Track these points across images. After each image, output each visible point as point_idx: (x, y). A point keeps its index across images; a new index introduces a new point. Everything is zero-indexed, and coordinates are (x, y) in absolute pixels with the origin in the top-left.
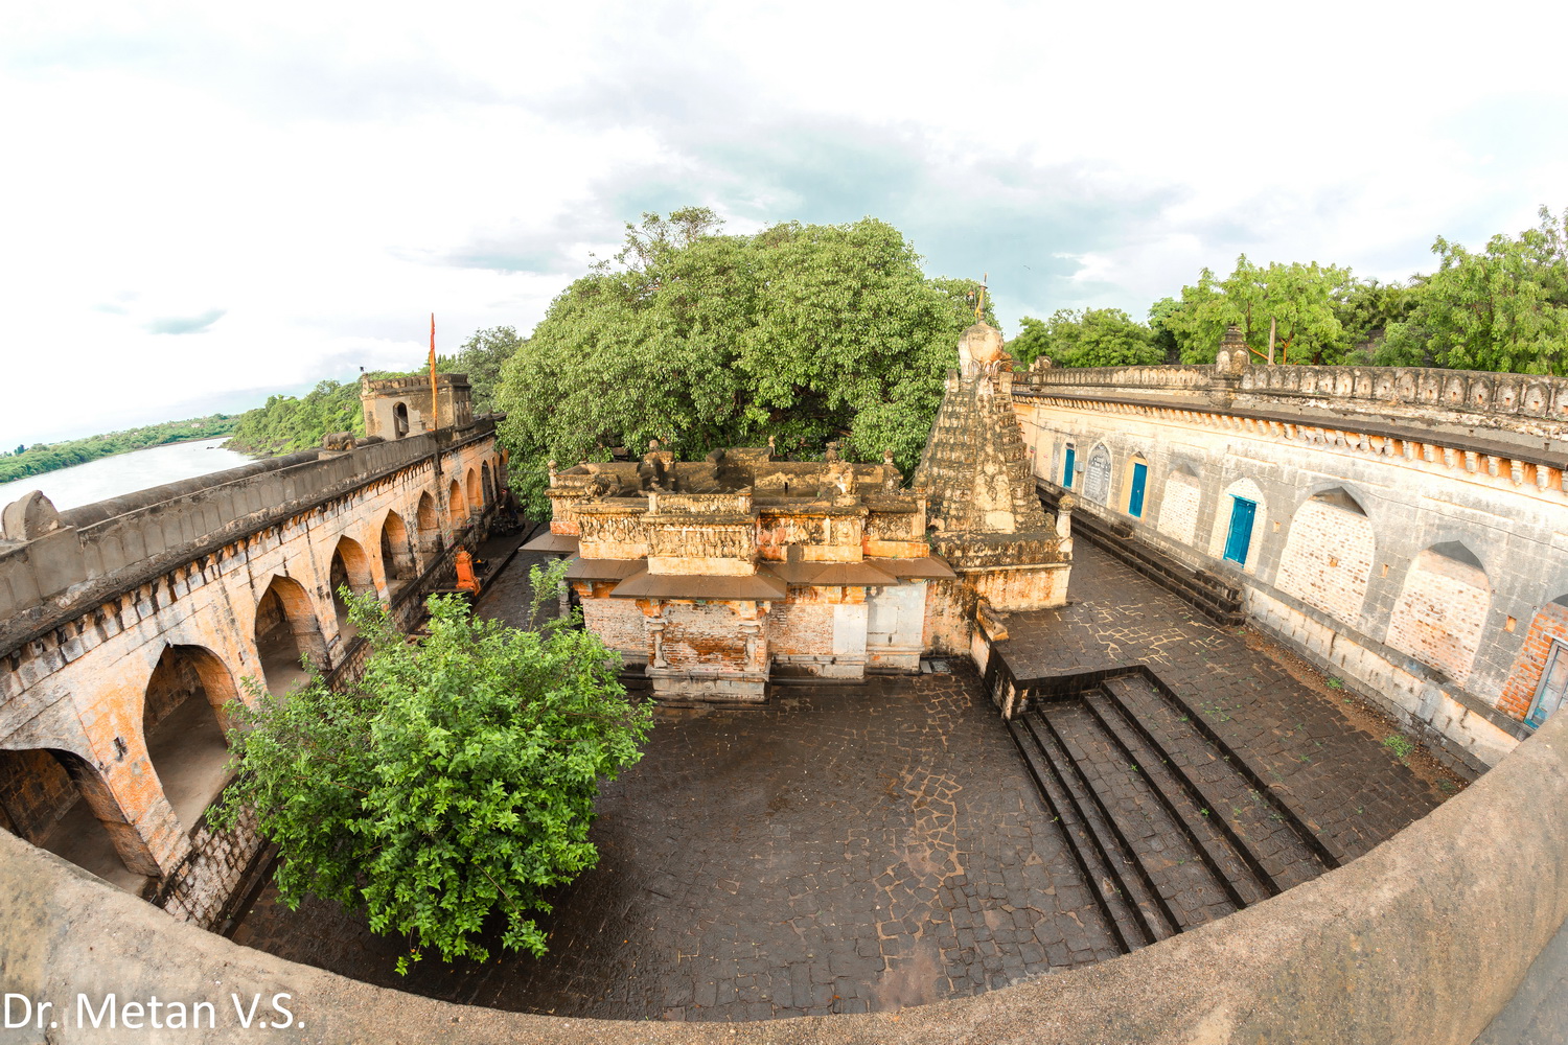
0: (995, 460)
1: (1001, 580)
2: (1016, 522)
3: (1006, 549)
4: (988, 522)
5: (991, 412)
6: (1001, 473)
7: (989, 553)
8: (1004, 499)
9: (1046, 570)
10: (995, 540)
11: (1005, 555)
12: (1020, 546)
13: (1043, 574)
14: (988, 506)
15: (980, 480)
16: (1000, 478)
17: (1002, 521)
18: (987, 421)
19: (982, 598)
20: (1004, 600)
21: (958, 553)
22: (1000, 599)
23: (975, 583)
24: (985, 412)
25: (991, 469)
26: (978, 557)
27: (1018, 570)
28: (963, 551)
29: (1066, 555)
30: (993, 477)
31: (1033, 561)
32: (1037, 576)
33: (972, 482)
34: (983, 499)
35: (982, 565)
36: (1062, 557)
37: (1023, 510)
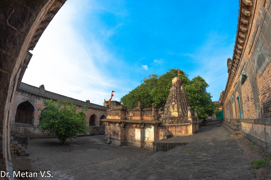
0: (174, 101)
1: (174, 128)
2: (178, 114)
3: (174, 120)
4: (172, 114)
5: (175, 92)
6: (176, 104)
7: (171, 121)
8: (176, 109)
9: (185, 125)
10: (173, 118)
11: (174, 121)
12: (178, 119)
13: (185, 127)
14: (172, 111)
15: (171, 106)
16: (175, 105)
17: (175, 114)
18: (174, 94)
19: (170, 132)
20: (176, 133)
21: (164, 121)
22: (175, 133)
23: (168, 128)
24: (173, 92)
25: (173, 103)
26: (168, 122)
27: (178, 125)
28: (165, 120)
29: (190, 121)
30: (174, 105)
31: (181, 123)
32: (183, 127)
33: (169, 106)
34: (171, 110)
35: (169, 124)
36: (189, 121)
37: (180, 112)
